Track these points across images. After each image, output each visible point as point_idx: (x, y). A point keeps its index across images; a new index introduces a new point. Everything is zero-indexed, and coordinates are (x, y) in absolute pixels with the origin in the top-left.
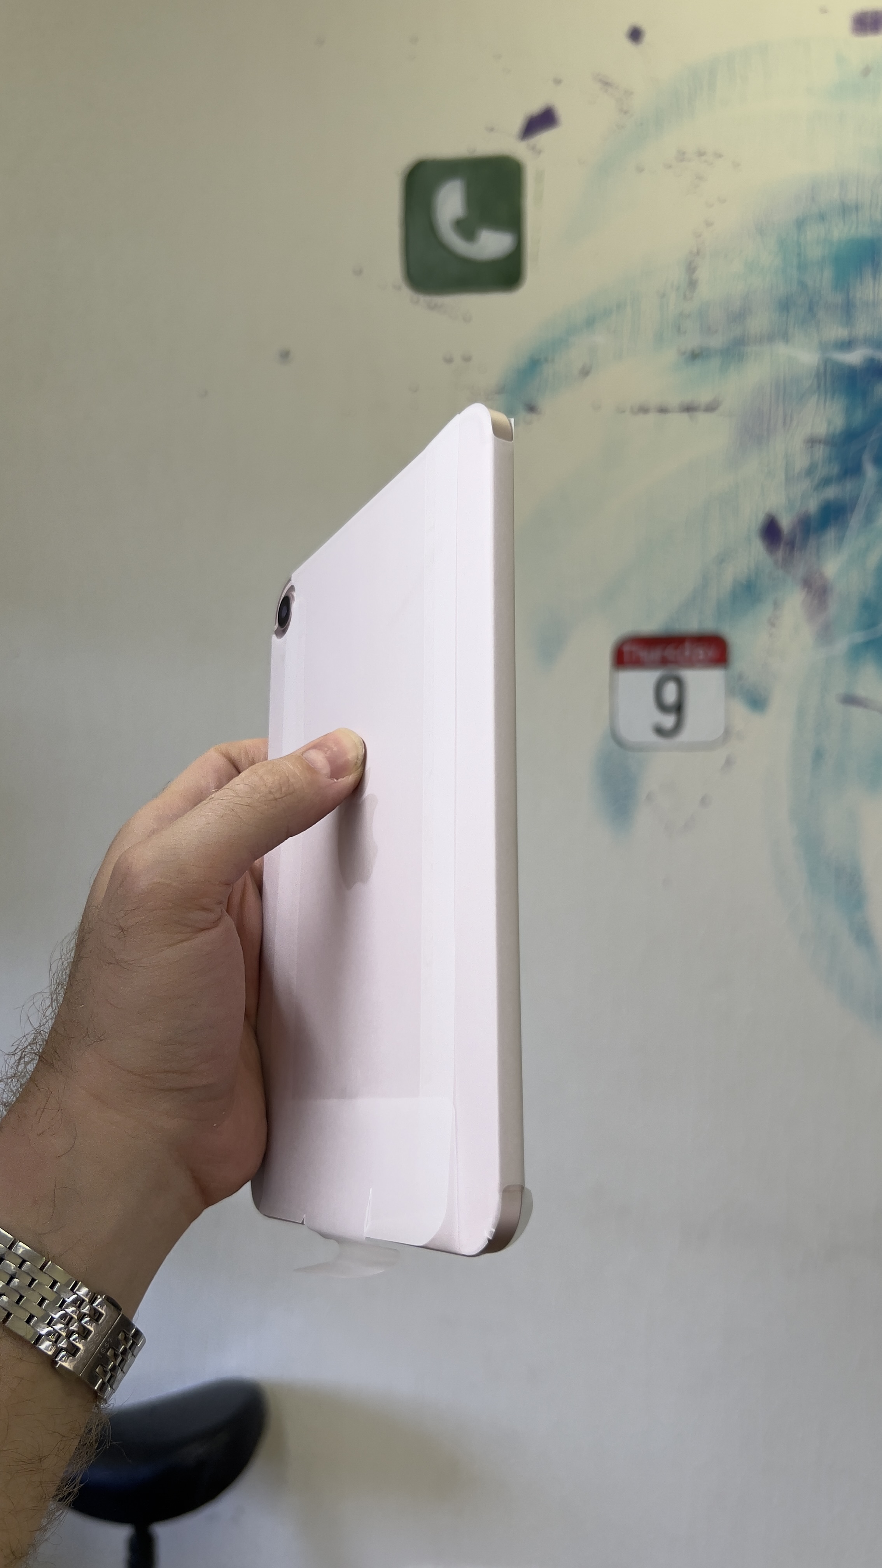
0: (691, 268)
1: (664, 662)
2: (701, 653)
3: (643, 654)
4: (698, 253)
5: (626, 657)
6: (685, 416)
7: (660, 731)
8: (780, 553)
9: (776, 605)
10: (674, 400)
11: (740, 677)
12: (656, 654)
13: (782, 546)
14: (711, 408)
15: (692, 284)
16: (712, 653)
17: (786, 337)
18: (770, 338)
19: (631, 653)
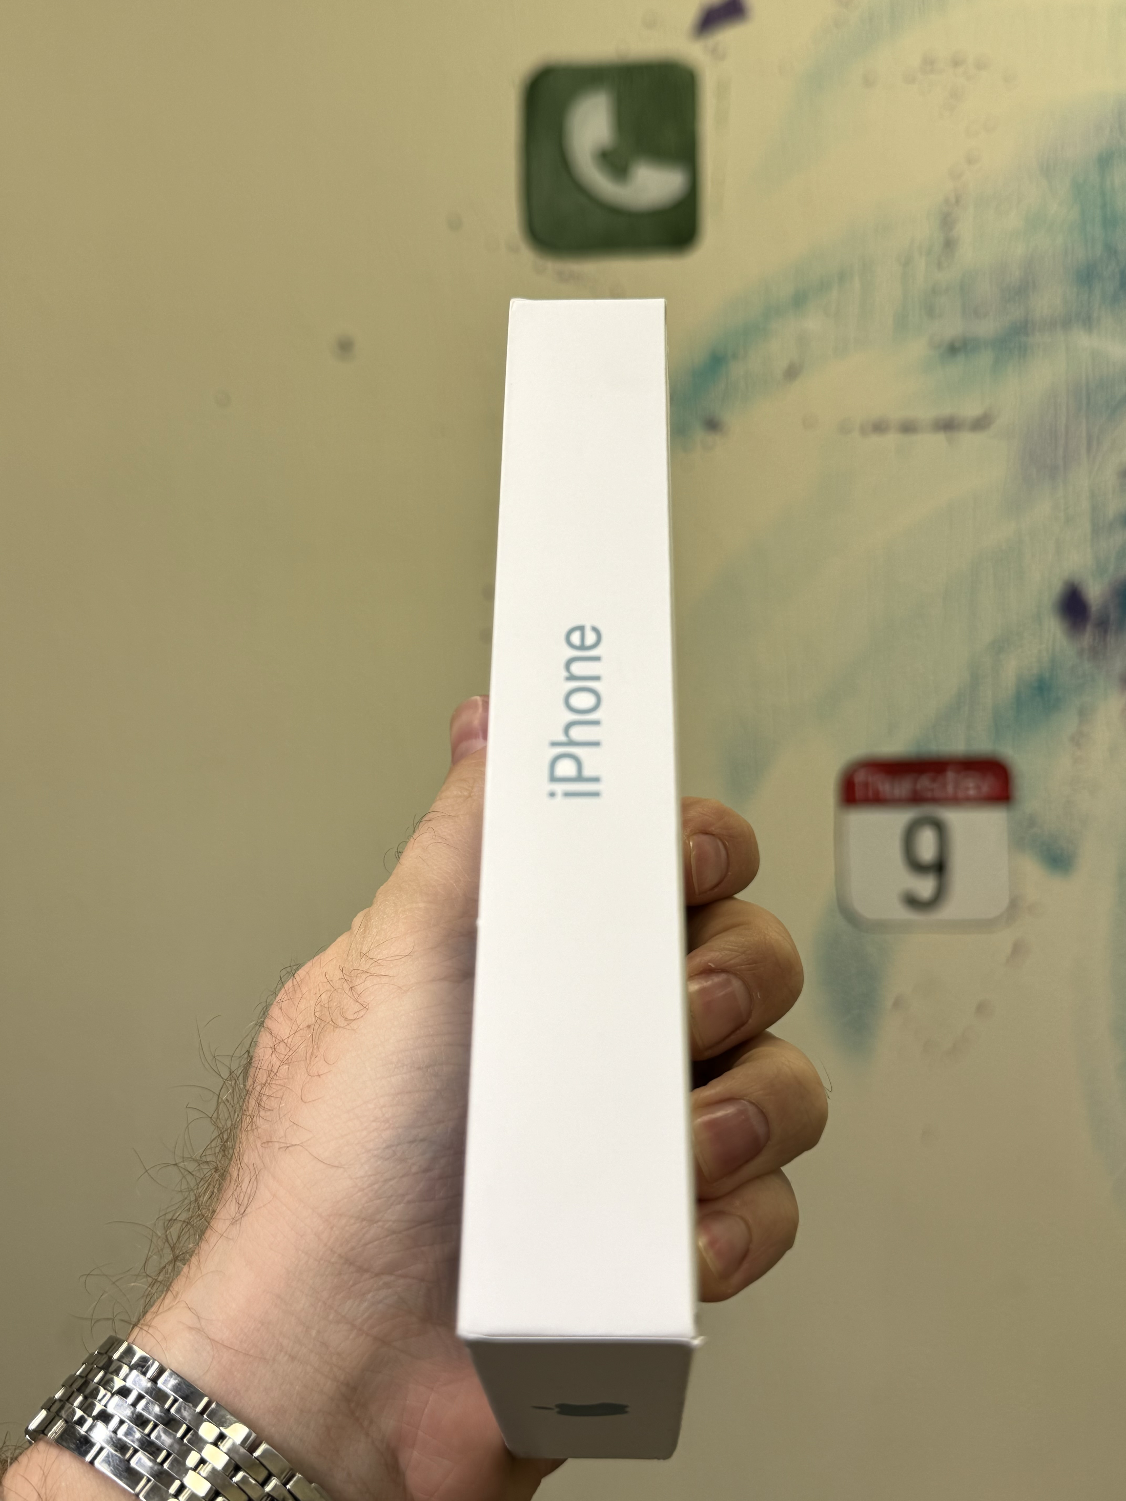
0: (947, 221)
1: (916, 799)
2: (971, 785)
3: (885, 786)
4: (957, 201)
5: (859, 793)
6: (940, 438)
7: (912, 902)
8: (1088, 638)
9: (1084, 714)
10: (926, 413)
11: (1032, 821)
12: (903, 787)
13: (1089, 628)
14: (981, 424)
15: (949, 245)
16: (987, 786)
17: (1087, 321)
18: (1066, 322)
19: (866, 785)
